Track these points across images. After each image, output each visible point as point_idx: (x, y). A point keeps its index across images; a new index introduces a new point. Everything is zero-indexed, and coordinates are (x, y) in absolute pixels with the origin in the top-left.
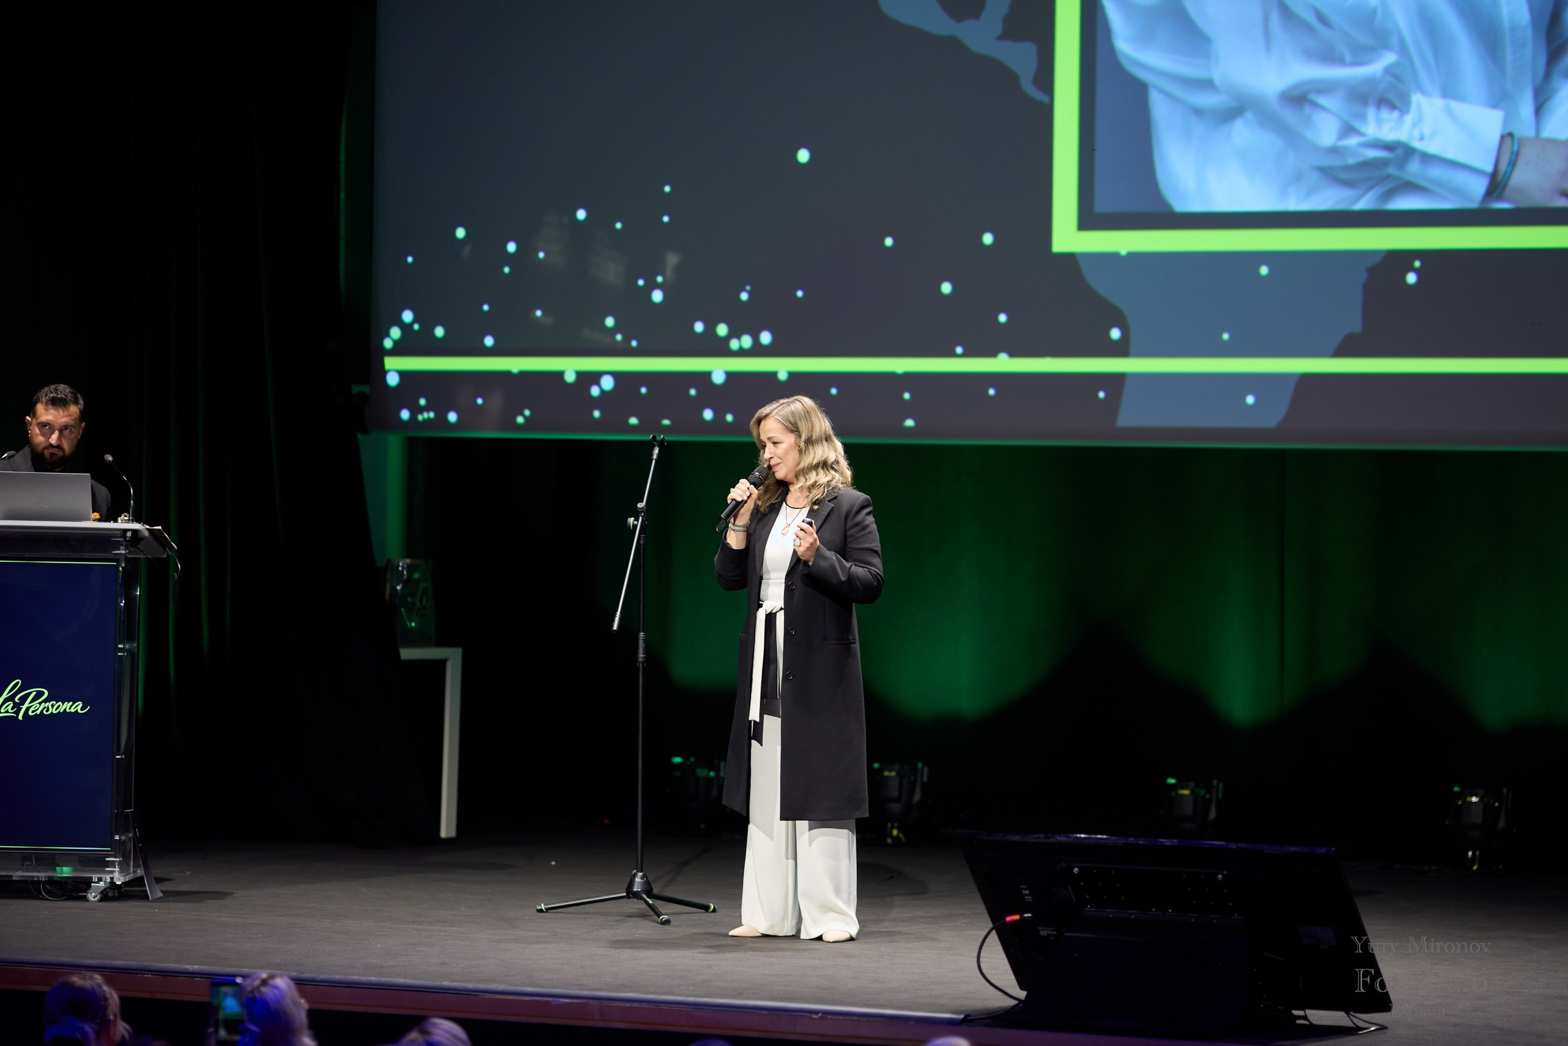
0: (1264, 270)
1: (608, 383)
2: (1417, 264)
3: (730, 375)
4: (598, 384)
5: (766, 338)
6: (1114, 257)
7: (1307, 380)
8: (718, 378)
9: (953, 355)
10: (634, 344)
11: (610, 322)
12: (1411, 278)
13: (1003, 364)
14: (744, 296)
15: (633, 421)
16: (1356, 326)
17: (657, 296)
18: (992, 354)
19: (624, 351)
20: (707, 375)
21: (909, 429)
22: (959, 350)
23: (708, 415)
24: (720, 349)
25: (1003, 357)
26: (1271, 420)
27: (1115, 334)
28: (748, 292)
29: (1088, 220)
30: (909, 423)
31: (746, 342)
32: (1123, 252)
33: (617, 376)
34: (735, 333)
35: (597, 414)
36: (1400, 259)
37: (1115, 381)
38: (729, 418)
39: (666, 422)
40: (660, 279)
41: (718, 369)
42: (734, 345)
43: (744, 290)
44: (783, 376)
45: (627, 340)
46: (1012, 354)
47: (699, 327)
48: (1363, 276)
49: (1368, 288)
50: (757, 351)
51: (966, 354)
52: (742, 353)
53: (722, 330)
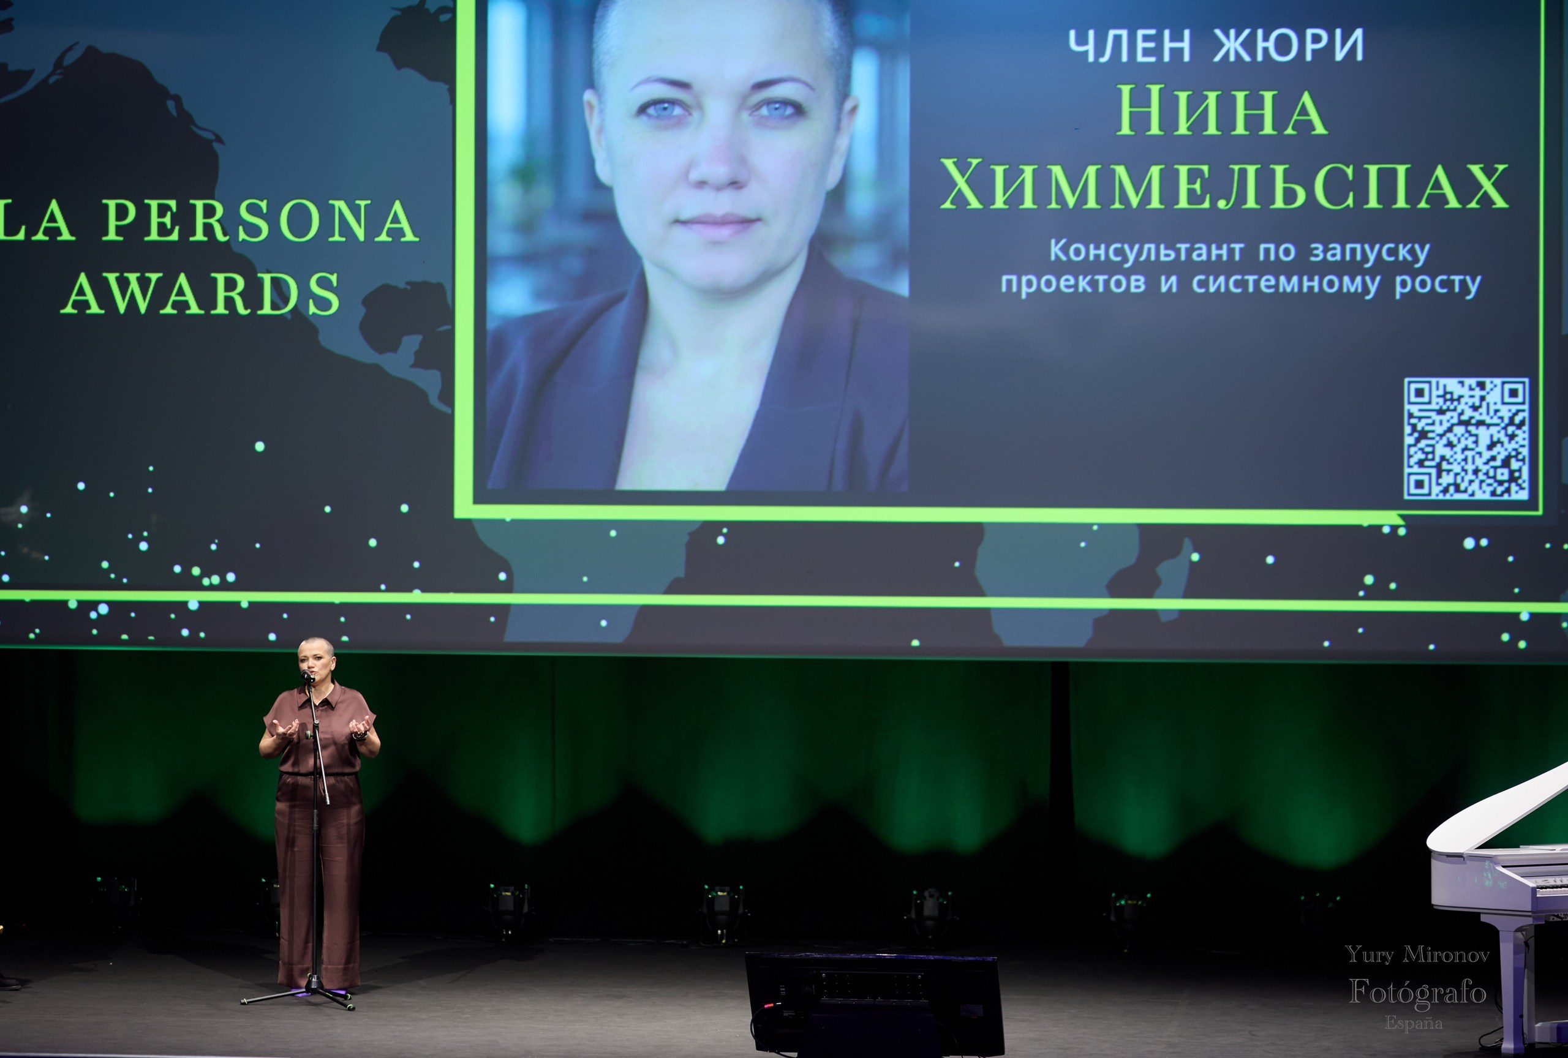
0: (613, 533)
1: (103, 609)
2: (725, 530)
3: (201, 603)
4: (96, 611)
5: (231, 577)
6: (502, 521)
7: (645, 610)
8: (193, 606)
9: (379, 590)
10: (125, 581)
11: (105, 565)
12: (721, 540)
13: (417, 597)
14: (213, 547)
15: (125, 637)
16: (681, 573)
17: (144, 546)
18: (410, 590)
19: (117, 586)
20: (184, 604)
21: (345, 642)
22: (383, 587)
23: (185, 633)
24: (195, 585)
25: (417, 592)
26: (619, 637)
27: (502, 576)
28: (216, 544)
29: (481, 496)
30: (345, 639)
31: (216, 580)
32: (508, 519)
33: (108, 603)
34: (206, 573)
35: (95, 632)
36: (714, 527)
37: (502, 610)
38: (202, 635)
39: (151, 638)
40: (145, 534)
41: (193, 599)
42: (206, 582)
43: (214, 543)
44: (245, 605)
45: (119, 578)
46: (424, 590)
47: (177, 569)
48: (686, 539)
49: (689, 546)
50: (224, 586)
51: (387, 590)
52: (212, 588)
53: (196, 571)
